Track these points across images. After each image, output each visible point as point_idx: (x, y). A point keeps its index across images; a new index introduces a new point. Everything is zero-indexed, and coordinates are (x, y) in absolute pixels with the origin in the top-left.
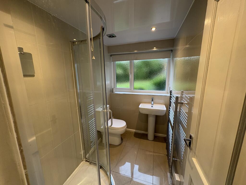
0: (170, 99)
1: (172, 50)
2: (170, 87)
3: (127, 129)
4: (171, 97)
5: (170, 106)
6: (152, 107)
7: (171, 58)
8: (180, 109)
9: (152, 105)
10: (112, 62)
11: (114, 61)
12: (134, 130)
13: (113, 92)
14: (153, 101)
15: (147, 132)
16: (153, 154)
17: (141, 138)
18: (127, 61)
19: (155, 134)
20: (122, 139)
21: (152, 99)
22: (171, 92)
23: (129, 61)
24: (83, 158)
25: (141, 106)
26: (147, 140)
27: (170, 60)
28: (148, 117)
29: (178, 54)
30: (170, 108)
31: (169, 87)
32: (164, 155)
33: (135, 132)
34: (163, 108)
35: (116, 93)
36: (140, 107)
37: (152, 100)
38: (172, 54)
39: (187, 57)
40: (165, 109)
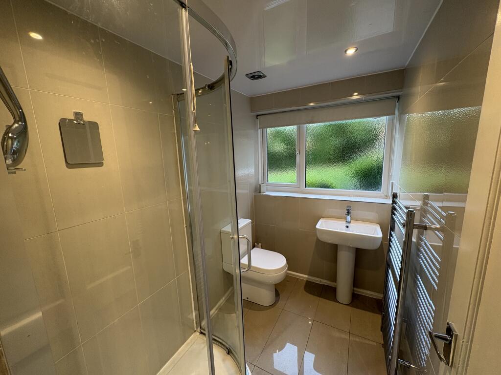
0: (393, 213)
1: (398, 97)
2: (393, 183)
3: (288, 272)
4: (394, 209)
5: (392, 229)
6: (347, 227)
7: (396, 116)
8: (419, 239)
9: (348, 225)
10: (259, 130)
11: (264, 127)
12: (306, 276)
13: (260, 192)
14: (348, 215)
15: (335, 284)
16: (347, 337)
17: (320, 295)
18: (290, 125)
19: (355, 289)
20: (277, 294)
21: (348, 210)
22: (395, 196)
23: (295, 127)
24: (195, 325)
25: (322, 225)
26: (335, 301)
27: (393, 120)
28: (338, 250)
29: (414, 104)
30: (391, 235)
31: (391, 183)
32: (375, 344)
33: (307, 281)
34: (375, 232)
35: (267, 193)
36: (318, 226)
37: (348, 213)
38: (399, 105)
39: (438, 110)
40: (380, 235)
